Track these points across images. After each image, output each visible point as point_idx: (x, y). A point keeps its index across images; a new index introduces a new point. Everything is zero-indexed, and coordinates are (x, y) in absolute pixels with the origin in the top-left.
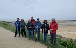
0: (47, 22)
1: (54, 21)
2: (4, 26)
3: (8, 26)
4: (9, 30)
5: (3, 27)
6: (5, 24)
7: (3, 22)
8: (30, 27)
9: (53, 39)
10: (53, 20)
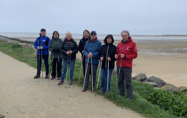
0: (113, 41)
1: (127, 37)
2: (11, 51)
3: (23, 53)
4: (24, 61)
5: (9, 54)
6: (15, 47)
7: (10, 41)
8: (68, 52)
9: (125, 82)
10: (124, 34)
